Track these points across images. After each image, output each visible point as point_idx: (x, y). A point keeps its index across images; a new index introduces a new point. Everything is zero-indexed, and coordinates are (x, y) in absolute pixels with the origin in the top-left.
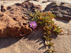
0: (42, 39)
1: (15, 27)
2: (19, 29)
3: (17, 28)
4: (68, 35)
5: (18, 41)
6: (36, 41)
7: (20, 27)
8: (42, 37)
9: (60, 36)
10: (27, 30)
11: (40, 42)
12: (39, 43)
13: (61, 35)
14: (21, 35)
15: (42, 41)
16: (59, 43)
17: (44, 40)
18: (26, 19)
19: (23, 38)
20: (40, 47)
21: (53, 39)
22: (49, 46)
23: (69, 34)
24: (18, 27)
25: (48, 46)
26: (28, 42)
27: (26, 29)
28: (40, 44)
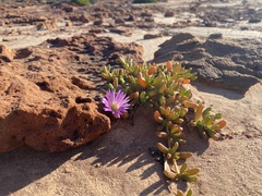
0: (153, 156)
1: (44, 111)
2: (60, 117)
3: (53, 114)
4: (248, 137)
5: (58, 167)
6: (129, 164)
7: (65, 111)
8: (150, 150)
9: (220, 144)
10: (91, 123)
11: (146, 167)
12: (139, 172)
13: (221, 139)
14: (68, 141)
15: (150, 165)
16: (217, 169)
17: (160, 158)
18: (87, 88)
19: (76, 156)
20: (146, 186)
21: (194, 155)
22: (182, 181)
23: (251, 134)
24: (56, 109)
25: (176, 182)
26: (96, 171)
27: (87, 118)
28: (146, 175)
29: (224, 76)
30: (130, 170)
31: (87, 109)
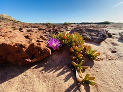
0: (70, 67)
6: (59, 72)
8: (68, 65)
10: (41, 51)
11: (67, 74)
12: (63, 77)
15: (69, 73)
27: (39, 49)
29: (93, 38)
30: (58, 75)
31: (40, 45)
